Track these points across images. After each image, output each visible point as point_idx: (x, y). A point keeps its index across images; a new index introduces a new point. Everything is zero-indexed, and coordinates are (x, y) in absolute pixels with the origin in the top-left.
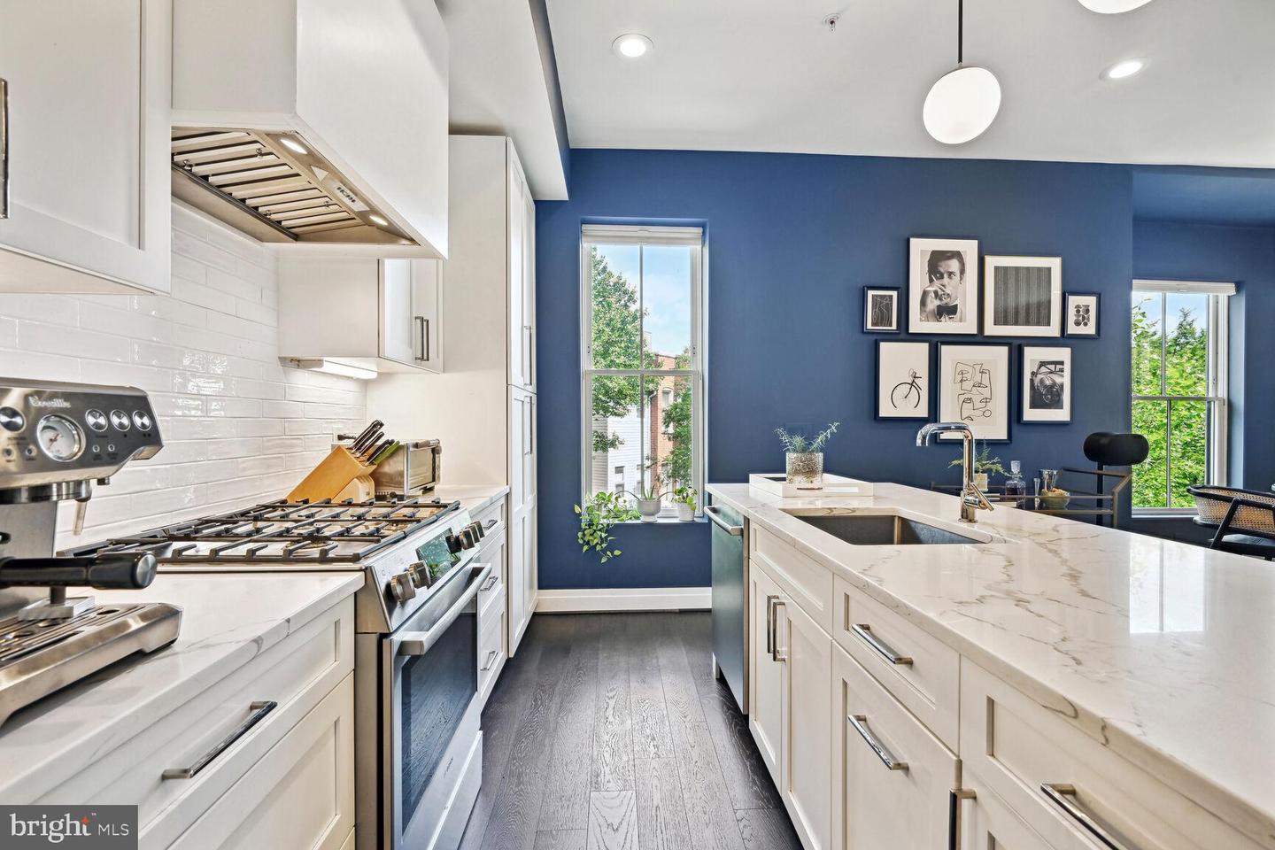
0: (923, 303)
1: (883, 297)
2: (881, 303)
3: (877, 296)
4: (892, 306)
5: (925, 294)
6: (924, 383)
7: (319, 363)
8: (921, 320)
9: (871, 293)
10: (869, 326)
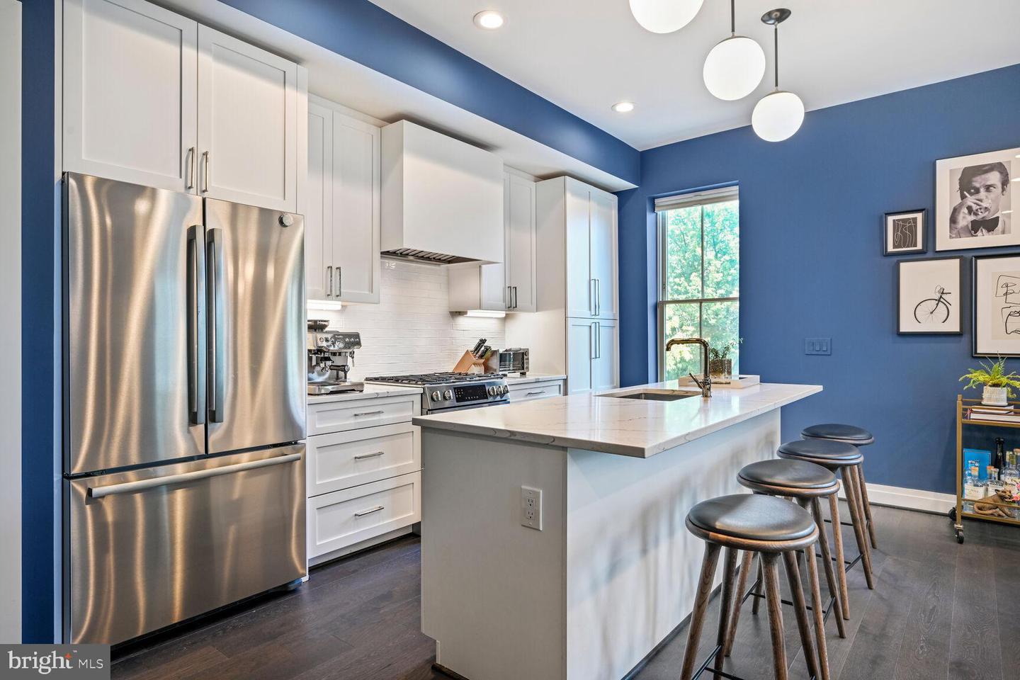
0: (953, 220)
1: (904, 221)
2: (903, 226)
3: (898, 220)
4: (916, 226)
5: (955, 212)
6: (954, 299)
7: (466, 313)
8: (951, 237)
9: (891, 219)
10: (890, 249)
